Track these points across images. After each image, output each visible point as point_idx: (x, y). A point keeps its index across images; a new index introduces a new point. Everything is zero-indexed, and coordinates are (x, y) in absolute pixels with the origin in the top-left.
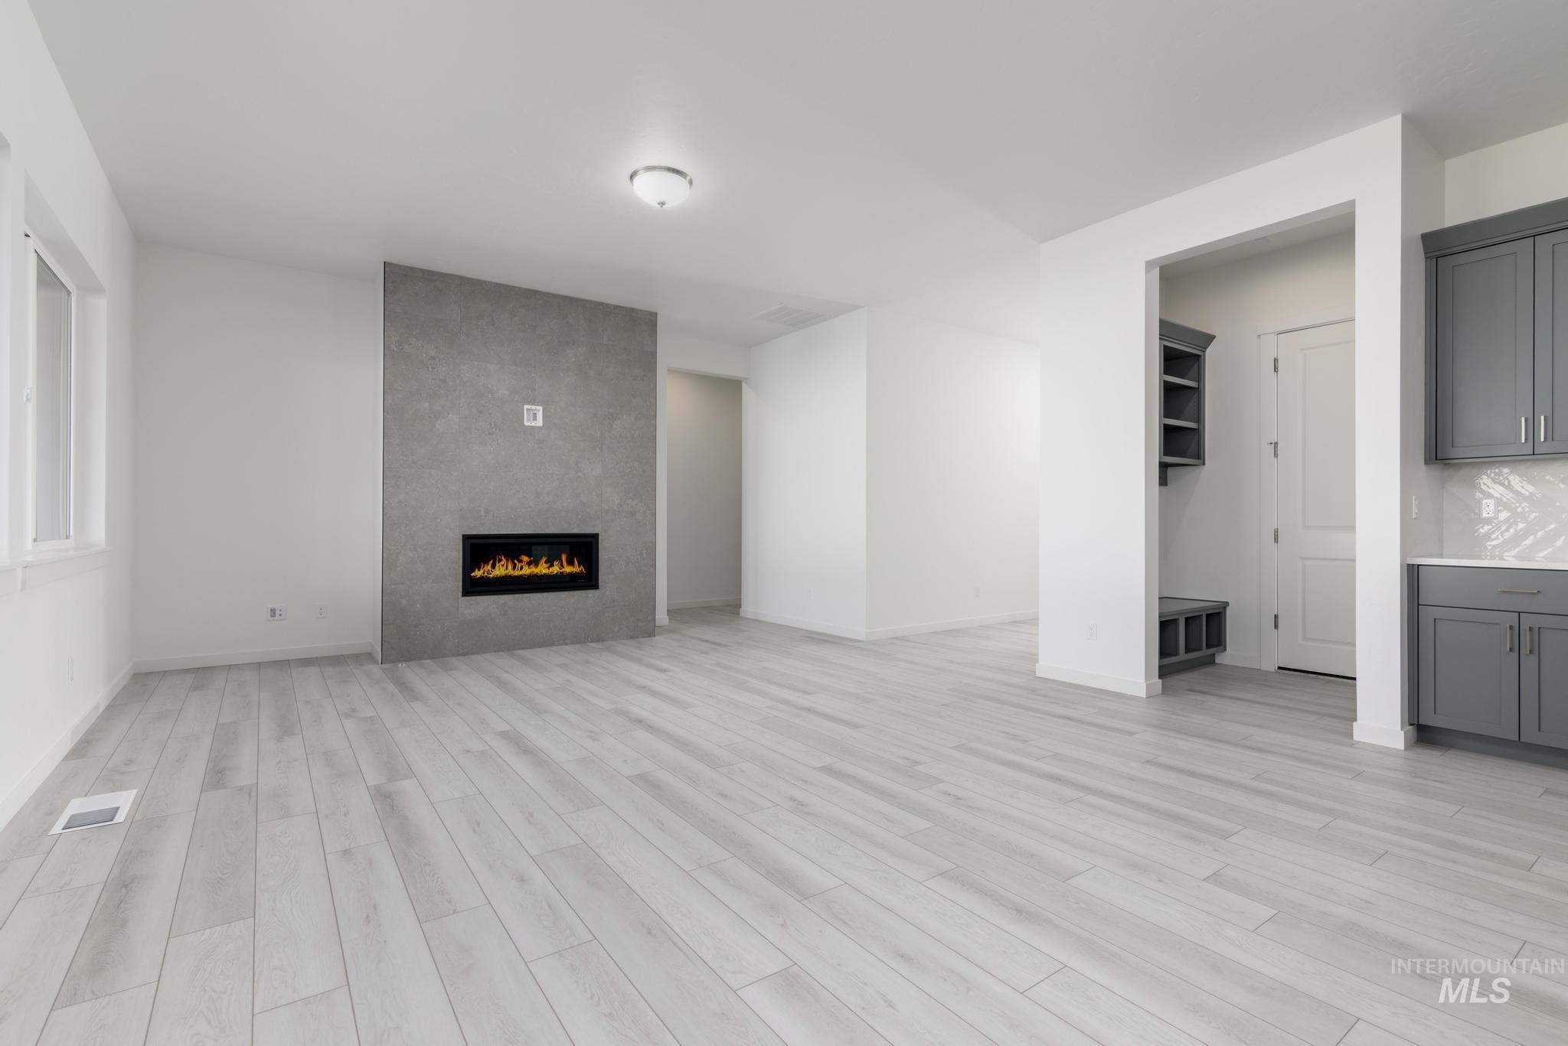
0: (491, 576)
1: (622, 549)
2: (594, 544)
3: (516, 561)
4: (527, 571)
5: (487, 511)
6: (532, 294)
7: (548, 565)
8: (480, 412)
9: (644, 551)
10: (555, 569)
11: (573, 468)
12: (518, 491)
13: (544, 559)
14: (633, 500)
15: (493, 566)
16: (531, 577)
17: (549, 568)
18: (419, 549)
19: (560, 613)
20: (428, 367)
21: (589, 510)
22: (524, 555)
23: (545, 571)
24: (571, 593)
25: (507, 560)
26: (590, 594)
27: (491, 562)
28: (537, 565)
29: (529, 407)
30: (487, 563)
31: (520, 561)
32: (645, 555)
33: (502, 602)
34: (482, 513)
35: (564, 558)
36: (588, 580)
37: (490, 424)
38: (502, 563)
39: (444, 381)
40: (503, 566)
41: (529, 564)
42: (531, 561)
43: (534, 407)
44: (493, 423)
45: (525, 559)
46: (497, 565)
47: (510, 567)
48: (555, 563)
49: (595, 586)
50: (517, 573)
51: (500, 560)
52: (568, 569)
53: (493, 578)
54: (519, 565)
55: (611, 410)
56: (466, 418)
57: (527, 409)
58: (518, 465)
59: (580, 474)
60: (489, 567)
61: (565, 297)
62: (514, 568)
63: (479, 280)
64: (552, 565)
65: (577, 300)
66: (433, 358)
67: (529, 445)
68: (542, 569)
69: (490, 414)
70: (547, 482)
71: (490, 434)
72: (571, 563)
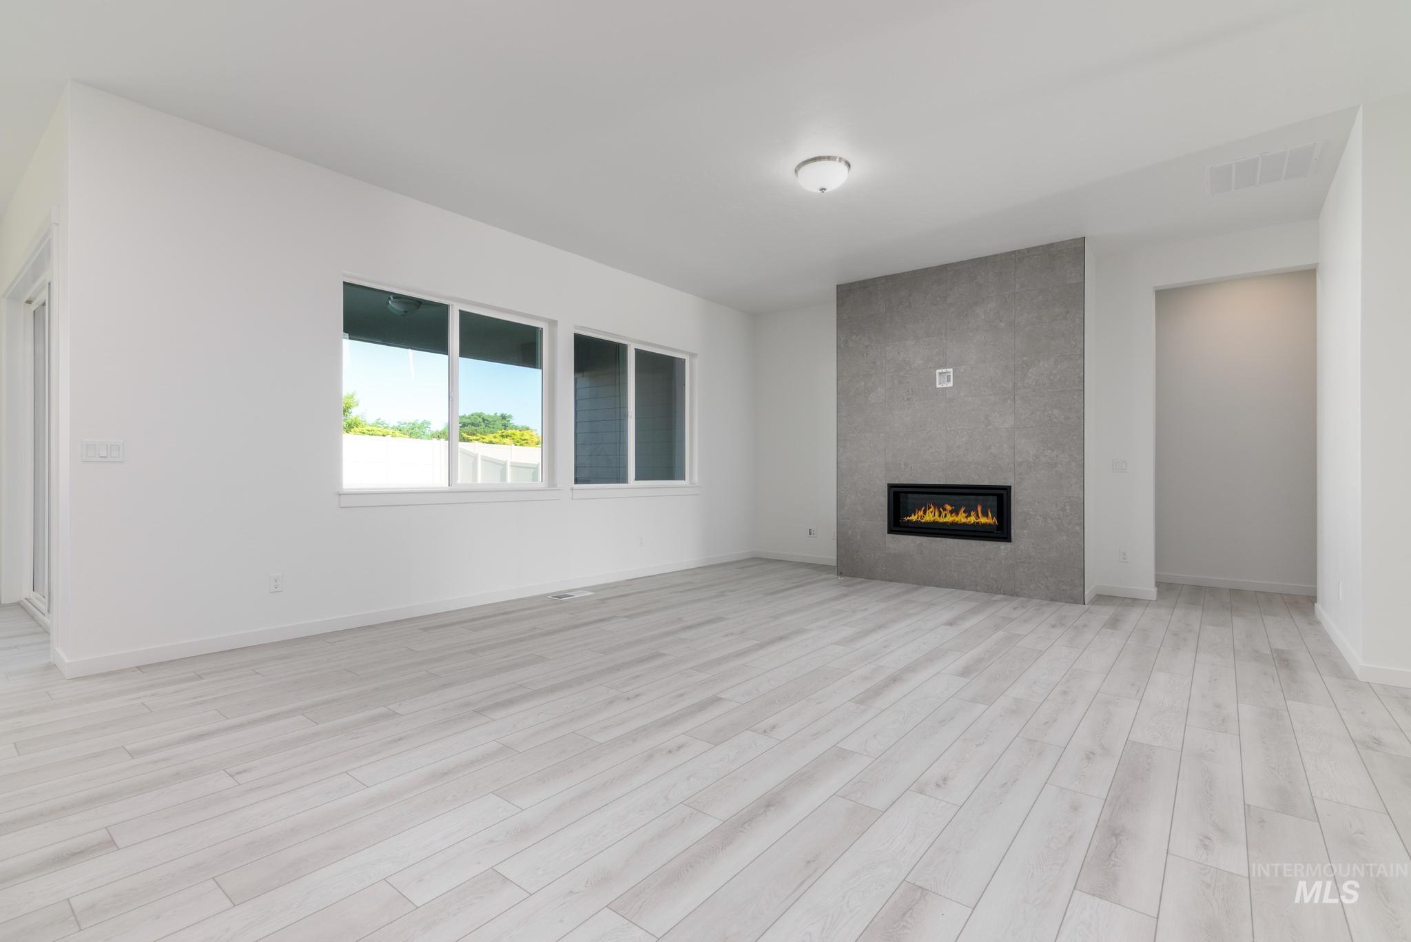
0: (923, 521)
1: (1038, 503)
2: (1005, 496)
3: (941, 509)
4: (949, 519)
5: (906, 465)
6: (944, 268)
7: (965, 515)
8: (900, 383)
9: (1068, 508)
10: (972, 519)
11: (984, 422)
12: (931, 447)
13: (963, 509)
14: (1053, 450)
15: (925, 512)
16: (954, 524)
17: (967, 517)
18: (859, 494)
19: (971, 560)
20: (863, 355)
21: (1000, 462)
22: (948, 504)
23: (964, 520)
24: (982, 542)
25: (935, 508)
26: (1003, 546)
27: (923, 509)
28: (957, 514)
29: (940, 371)
30: (920, 509)
31: (945, 510)
32: (1068, 511)
33: (918, 542)
34: (903, 466)
35: (979, 509)
36: (1001, 532)
37: (908, 391)
38: (931, 510)
39: (874, 363)
40: (932, 512)
41: (951, 512)
42: (952, 509)
43: (944, 370)
44: (910, 390)
45: (948, 508)
46: (927, 512)
47: (937, 514)
48: (972, 513)
49: (1006, 538)
50: (942, 520)
51: (930, 508)
52: (983, 520)
53: (925, 523)
54: (943, 513)
55: (1025, 358)
56: (890, 389)
57: (940, 373)
58: (931, 423)
59: (990, 427)
60: (921, 513)
61: (974, 260)
62: (940, 516)
63: (898, 274)
64: (969, 515)
65: (986, 258)
66: (867, 347)
67: (941, 405)
68: (961, 518)
69: (908, 383)
70: (958, 437)
71: (908, 399)
72: (985, 514)
